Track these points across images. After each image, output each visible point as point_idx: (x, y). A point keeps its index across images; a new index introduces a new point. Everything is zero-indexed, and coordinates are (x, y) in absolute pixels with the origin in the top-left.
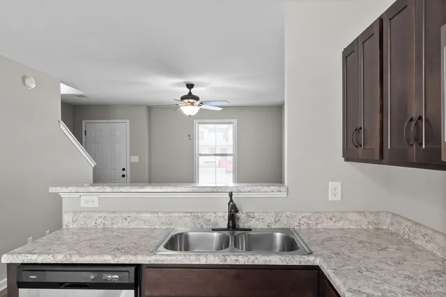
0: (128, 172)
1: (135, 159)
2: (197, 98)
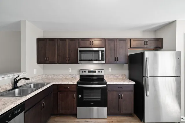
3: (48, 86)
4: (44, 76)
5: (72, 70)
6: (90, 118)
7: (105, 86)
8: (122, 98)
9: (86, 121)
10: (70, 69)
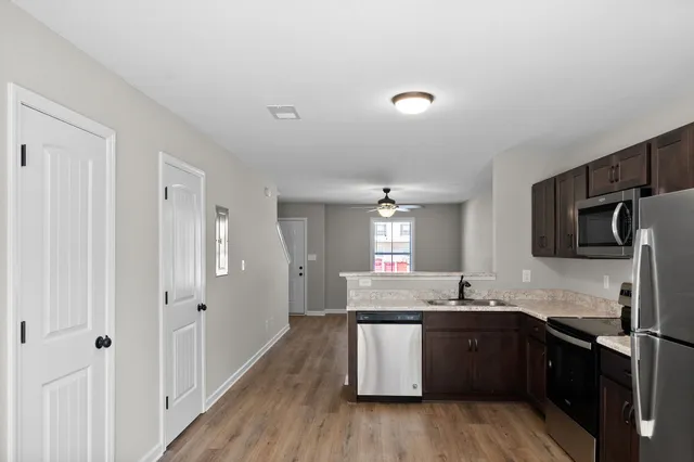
0: (305, 271)
1: (313, 257)
2: (393, 202)
4: (561, 295)
5: (610, 282)
7: (588, 346)
9: (548, 447)
10: (607, 278)
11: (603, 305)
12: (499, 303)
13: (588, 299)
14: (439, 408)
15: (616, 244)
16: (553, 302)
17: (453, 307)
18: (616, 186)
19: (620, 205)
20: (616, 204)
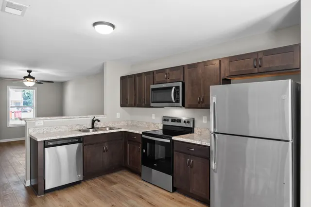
3: (119, 130)
4: (130, 122)
5: (156, 116)
6: (155, 185)
7: (169, 141)
8: (192, 167)
9: (147, 185)
10: (154, 115)
11: (152, 125)
12: (111, 129)
13: (145, 123)
14: (91, 183)
15: (172, 102)
16: (128, 126)
17: (92, 132)
18: (168, 80)
19: (174, 88)
20: (172, 87)
